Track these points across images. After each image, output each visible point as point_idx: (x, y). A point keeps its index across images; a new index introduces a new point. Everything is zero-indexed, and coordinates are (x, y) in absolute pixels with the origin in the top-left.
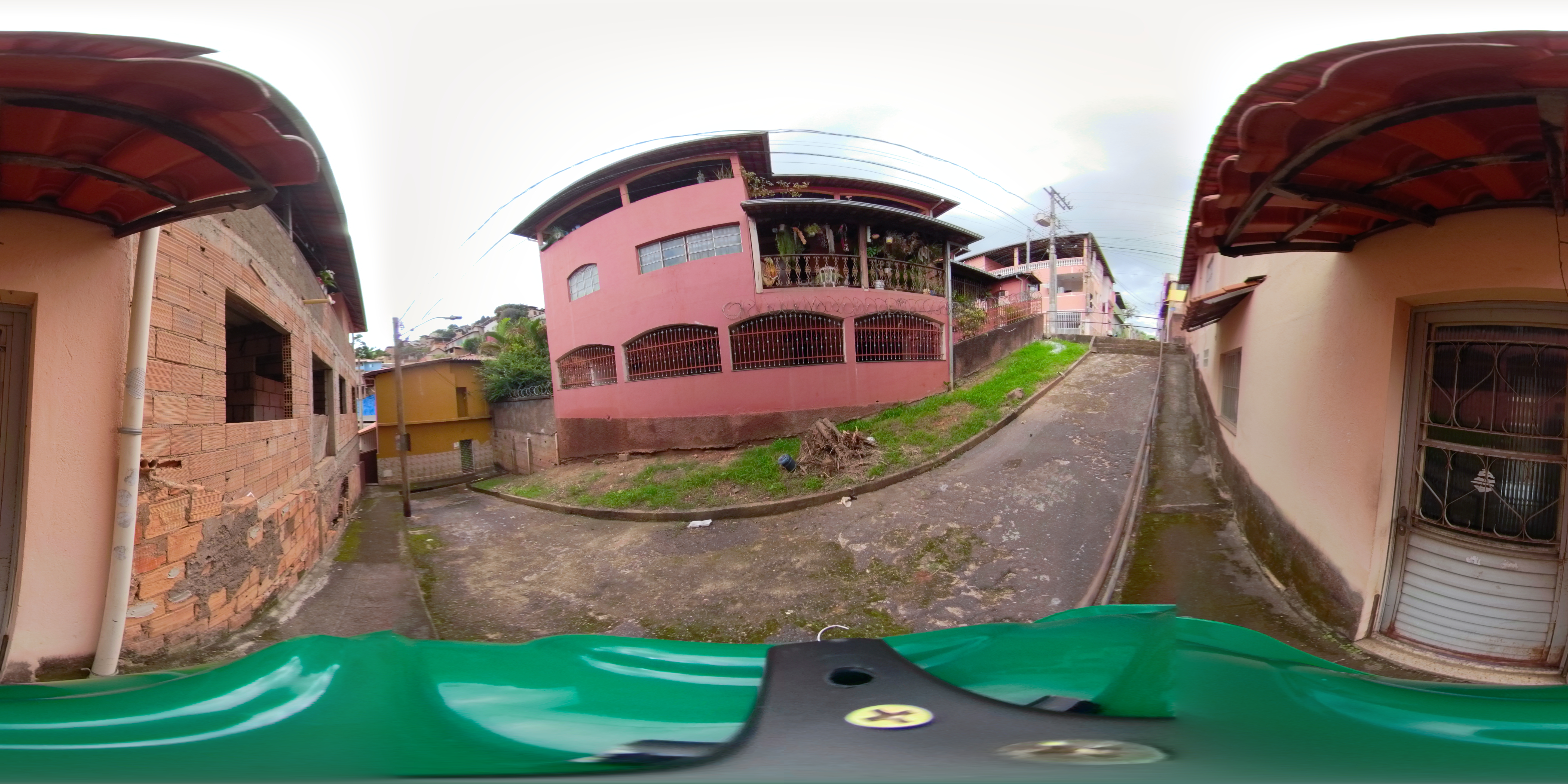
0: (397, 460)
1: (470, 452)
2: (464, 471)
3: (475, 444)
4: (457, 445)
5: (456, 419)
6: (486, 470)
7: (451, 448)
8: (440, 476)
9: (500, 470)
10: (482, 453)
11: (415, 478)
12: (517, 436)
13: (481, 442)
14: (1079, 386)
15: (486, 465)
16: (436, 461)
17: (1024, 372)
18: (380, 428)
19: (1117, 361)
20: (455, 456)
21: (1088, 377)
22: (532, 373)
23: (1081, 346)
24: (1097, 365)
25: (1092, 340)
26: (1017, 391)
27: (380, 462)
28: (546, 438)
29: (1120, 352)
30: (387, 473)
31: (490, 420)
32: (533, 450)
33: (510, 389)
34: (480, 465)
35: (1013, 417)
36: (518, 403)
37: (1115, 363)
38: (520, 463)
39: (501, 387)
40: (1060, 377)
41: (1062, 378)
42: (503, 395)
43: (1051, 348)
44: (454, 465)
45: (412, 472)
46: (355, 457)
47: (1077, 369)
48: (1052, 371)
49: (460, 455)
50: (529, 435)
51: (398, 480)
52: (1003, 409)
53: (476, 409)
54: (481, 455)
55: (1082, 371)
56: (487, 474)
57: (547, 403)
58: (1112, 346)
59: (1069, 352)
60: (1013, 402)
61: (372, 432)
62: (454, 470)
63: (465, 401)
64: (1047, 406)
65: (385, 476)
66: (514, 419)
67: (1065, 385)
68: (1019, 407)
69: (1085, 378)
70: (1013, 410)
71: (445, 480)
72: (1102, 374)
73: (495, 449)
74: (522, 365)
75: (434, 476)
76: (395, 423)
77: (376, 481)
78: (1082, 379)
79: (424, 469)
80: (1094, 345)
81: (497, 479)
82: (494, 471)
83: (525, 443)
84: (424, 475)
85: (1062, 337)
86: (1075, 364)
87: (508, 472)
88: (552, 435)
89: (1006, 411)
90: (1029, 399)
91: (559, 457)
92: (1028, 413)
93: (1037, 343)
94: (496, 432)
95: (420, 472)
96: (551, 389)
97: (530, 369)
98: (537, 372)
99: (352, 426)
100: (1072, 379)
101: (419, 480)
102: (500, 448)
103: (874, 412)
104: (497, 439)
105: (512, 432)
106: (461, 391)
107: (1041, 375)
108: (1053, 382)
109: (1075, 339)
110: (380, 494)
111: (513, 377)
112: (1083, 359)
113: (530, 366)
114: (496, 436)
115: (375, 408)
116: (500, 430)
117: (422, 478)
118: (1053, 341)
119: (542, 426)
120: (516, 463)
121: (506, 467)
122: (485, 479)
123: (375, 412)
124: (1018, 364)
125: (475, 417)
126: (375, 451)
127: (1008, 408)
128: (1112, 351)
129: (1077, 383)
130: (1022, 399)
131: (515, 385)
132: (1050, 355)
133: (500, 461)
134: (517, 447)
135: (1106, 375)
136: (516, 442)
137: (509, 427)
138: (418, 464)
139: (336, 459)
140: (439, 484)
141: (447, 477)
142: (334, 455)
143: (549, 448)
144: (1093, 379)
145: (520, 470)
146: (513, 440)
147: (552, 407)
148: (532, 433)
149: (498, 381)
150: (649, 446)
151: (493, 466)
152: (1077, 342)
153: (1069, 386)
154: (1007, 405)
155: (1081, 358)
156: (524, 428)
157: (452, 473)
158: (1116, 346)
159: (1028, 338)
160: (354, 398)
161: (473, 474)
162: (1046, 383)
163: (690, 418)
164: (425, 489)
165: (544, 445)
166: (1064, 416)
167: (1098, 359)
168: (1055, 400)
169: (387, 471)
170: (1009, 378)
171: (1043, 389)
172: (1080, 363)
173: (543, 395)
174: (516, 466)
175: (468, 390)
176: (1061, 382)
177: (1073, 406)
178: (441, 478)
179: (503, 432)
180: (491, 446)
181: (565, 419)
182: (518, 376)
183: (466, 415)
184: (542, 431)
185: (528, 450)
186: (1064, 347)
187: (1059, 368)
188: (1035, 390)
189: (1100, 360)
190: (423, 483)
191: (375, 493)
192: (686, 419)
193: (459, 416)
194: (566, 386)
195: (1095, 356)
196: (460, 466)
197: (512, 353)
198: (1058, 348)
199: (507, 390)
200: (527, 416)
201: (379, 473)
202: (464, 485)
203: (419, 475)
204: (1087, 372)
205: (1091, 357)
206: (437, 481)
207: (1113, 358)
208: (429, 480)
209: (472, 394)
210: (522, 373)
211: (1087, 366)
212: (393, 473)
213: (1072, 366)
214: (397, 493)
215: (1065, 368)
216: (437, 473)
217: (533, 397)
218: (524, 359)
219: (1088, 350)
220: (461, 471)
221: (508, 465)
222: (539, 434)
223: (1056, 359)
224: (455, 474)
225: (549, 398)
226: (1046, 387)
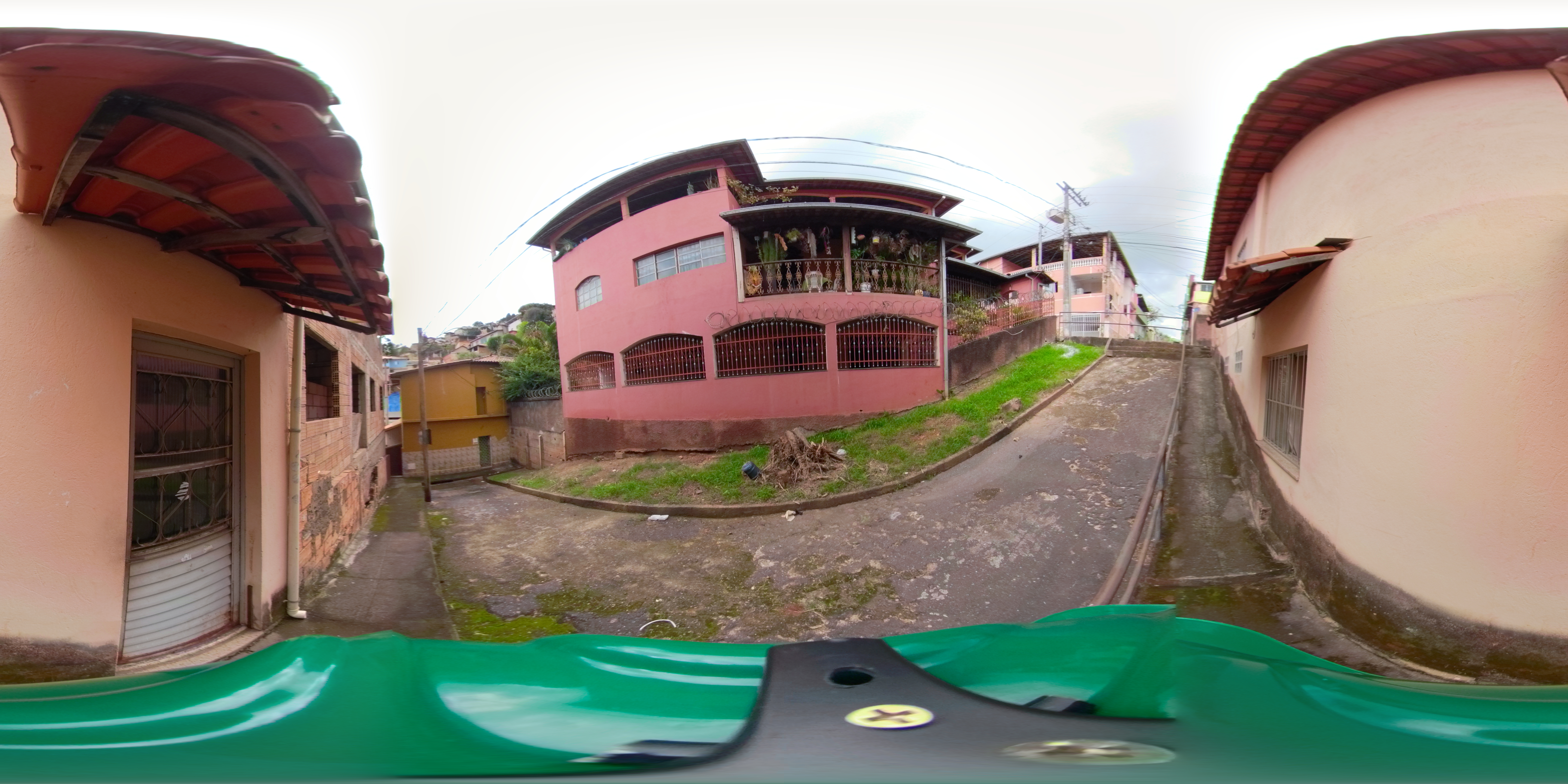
0: (419, 454)
1: (488, 447)
2: (482, 465)
3: (493, 440)
4: (476, 441)
5: (475, 416)
6: (503, 465)
7: (471, 444)
8: (460, 469)
9: (516, 465)
10: (499, 448)
11: (437, 471)
12: (531, 433)
13: (499, 438)
14: (1088, 395)
15: (503, 460)
16: (457, 456)
17: (1028, 379)
18: (405, 424)
19: (1134, 365)
20: (474, 451)
21: (1099, 385)
22: (546, 375)
23: (1096, 350)
24: (1112, 370)
25: (1108, 343)
26: (1013, 402)
27: (405, 456)
28: (555, 435)
29: (1138, 355)
30: (411, 466)
31: (508, 418)
32: (545, 446)
33: (525, 390)
34: (498, 460)
35: (1006, 432)
36: (532, 403)
37: (1131, 368)
38: (533, 459)
39: (518, 388)
40: (1068, 384)
41: (1071, 386)
42: (518, 395)
43: (1062, 352)
44: (473, 459)
45: (434, 465)
46: (382, 451)
47: (1089, 375)
48: (1059, 378)
49: (478, 450)
50: (541, 432)
51: (420, 472)
52: (994, 423)
53: (494, 407)
54: (498, 450)
55: (1094, 377)
56: (503, 469)
57: (557, 403)
58: (1130, 349)
59: (1082, 356)
60: (1008, 414)
61: (397, 428)
62: (473, 464)
63: (484, 400)
64: (1047, 419)
65: (409, 468)
66: (529, 417)
67: (1073, 394)
68: (1014, 421)
69: (1096, 385)
70: (1006, 425)
71: (464, 473)
72: (1116, 381)
73: (512, 445)
74: (536, 368)
75: (454, 469)
76: (418, 420)
77: (401, 474)
78: (1093, 387)
79: (445, 463)
80: (1110, 348)
81: (512, 473)
82: (511, 466)
83: (538, 440)
84: (444, 468)
85: (1076, 340)
86: (1087, 369)
87: (523, 467)
88: (561, 433)
89: (997, 426)
90: (1028, 411)
91: (566, 454)
92: (1025, 426)
93: (1048, 347)
94: (512, 429)
95: (442, 466)
96: (560, 390)
97: (543, 371)
98: (549, 373)
99: (380, 422)
100: (1081, 388)
101: (440, 472)
102: (516, 444)
103: (857, 421)
104: (514, 435)
105: (526, 430)
106: (481, 391)
107: (1047, 382)
108: (1059, 390)
109: (1089, 342)
110: (404, 484)
111: (528, 378)
112: (1097, 364)
113: (544, 369)
114: (512, 433)
115: (400, 404)
116: (516, 428)
117: (442, 471)
118: (1066, 344)
119: (552, 425)
120: (529, 458)
121: (521, 462)
122: (501, 473)
123: (401, 409)
124: (1022, 370)
125: (493, 415)
126: (400, 446)
127: (1000, 421)
128: (1129, 355)
129: (1087, 392)
130: (1018, 411)
131: (530, 386)
132: (1061, 360)
133: (516, 457)
134: (531, 444)
135: (1121, 382)
136: (530, 438)
137: (524, 425)
138: (439, 457)
139: (368, 450)
140: (458, 477)
141: (466, 470)
142: (366, 447)
143: (558, 445)
144: (1105, 387)
145: (533, 465)
146: (528, 437)
147: (561, 407)
148: (544, 431)
149: (514, 382)
150: (641, 446)
151: (510, 461)
152: (1091, 345)
153: (1077, 395)
154: (1000, 418)
155: (1094, 363)
156: (537, 426)
157: (471, 467)
158: (1134, 349)
159: (1038, 341)
160: (381, 397)
161: (490, 468)
162: (1051, 392)
163: (676, 422)
164: (446, 480)
165: (554, 442)
166: (1065, 433)
167: (1113, 364)
168: (1058, 412)
169: (411, 465)
170: (1009, 386)
171: (1046, 399)
172: (1093, 368)
173: (553, 396)
174: (530, 462)
175: (487, 389)
176: (1070, 390)
177: (1078, 420)
178: (460, 471)
179: (519, 429)
180: (508, 443)
181: (572, 419)
182: (533, 377)
183: (485, 413)
184: (553, 429)
185: (540, 446)
186: (1077, 350)
187: (1069, 374)
188: (1036, 400)
189: (1115, 364)
190: (444, 475)
191: (400, 484)
192: (673, 422)
193: (478, 414)
194: (575, 386)
195: (1111, 360)
196: (479, 460)
197: (528, 356)
198: (1070, 352)
199: (523, 391)
200: (540, 415)
201: (404, 465)
202: (481, 478)
203: (440, 468)
204: (1099, 379)
205: (1106, 362)
206: (456, 474)
207: (1130, 363)
208: (449, 473)
209: (490, 393)
210: (537, 375)
211: (1100, 372)
212: (417, 466)
213: (1084, 372)
214: (420, 484)
215: (1075, 374)
216: (457, 466)
217: (546, 397)
218: (539, 362)
219: (1104, 353)
220: (479, 465)
221: (523, 461)
222: (550, 432)
223: (1066, 363)
224: (473, 468)
225: (558, 399)
226: (1050, 396)
